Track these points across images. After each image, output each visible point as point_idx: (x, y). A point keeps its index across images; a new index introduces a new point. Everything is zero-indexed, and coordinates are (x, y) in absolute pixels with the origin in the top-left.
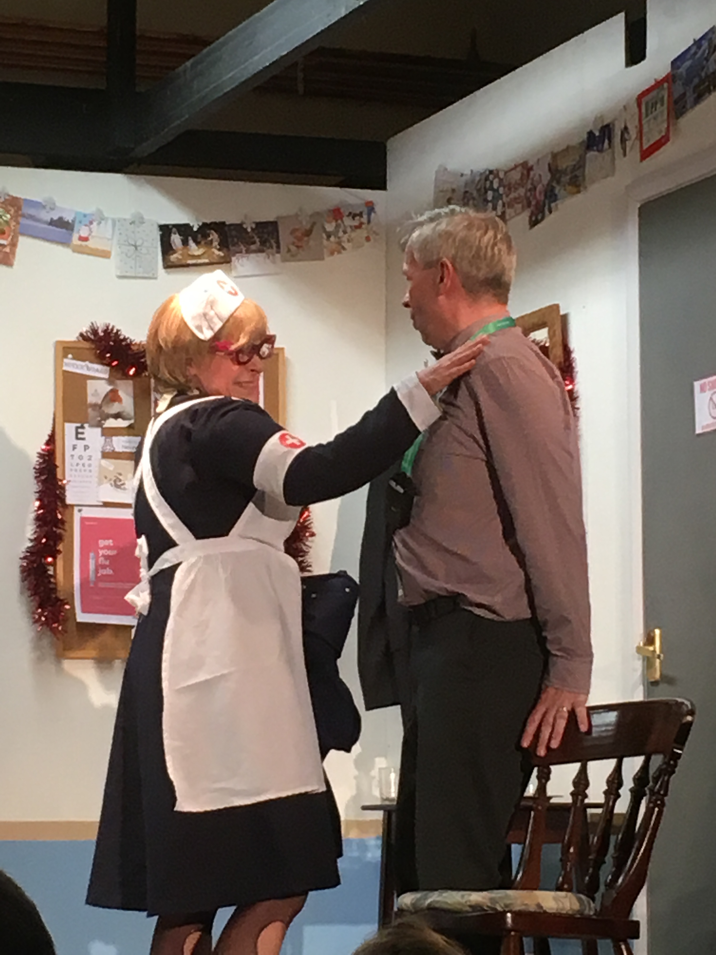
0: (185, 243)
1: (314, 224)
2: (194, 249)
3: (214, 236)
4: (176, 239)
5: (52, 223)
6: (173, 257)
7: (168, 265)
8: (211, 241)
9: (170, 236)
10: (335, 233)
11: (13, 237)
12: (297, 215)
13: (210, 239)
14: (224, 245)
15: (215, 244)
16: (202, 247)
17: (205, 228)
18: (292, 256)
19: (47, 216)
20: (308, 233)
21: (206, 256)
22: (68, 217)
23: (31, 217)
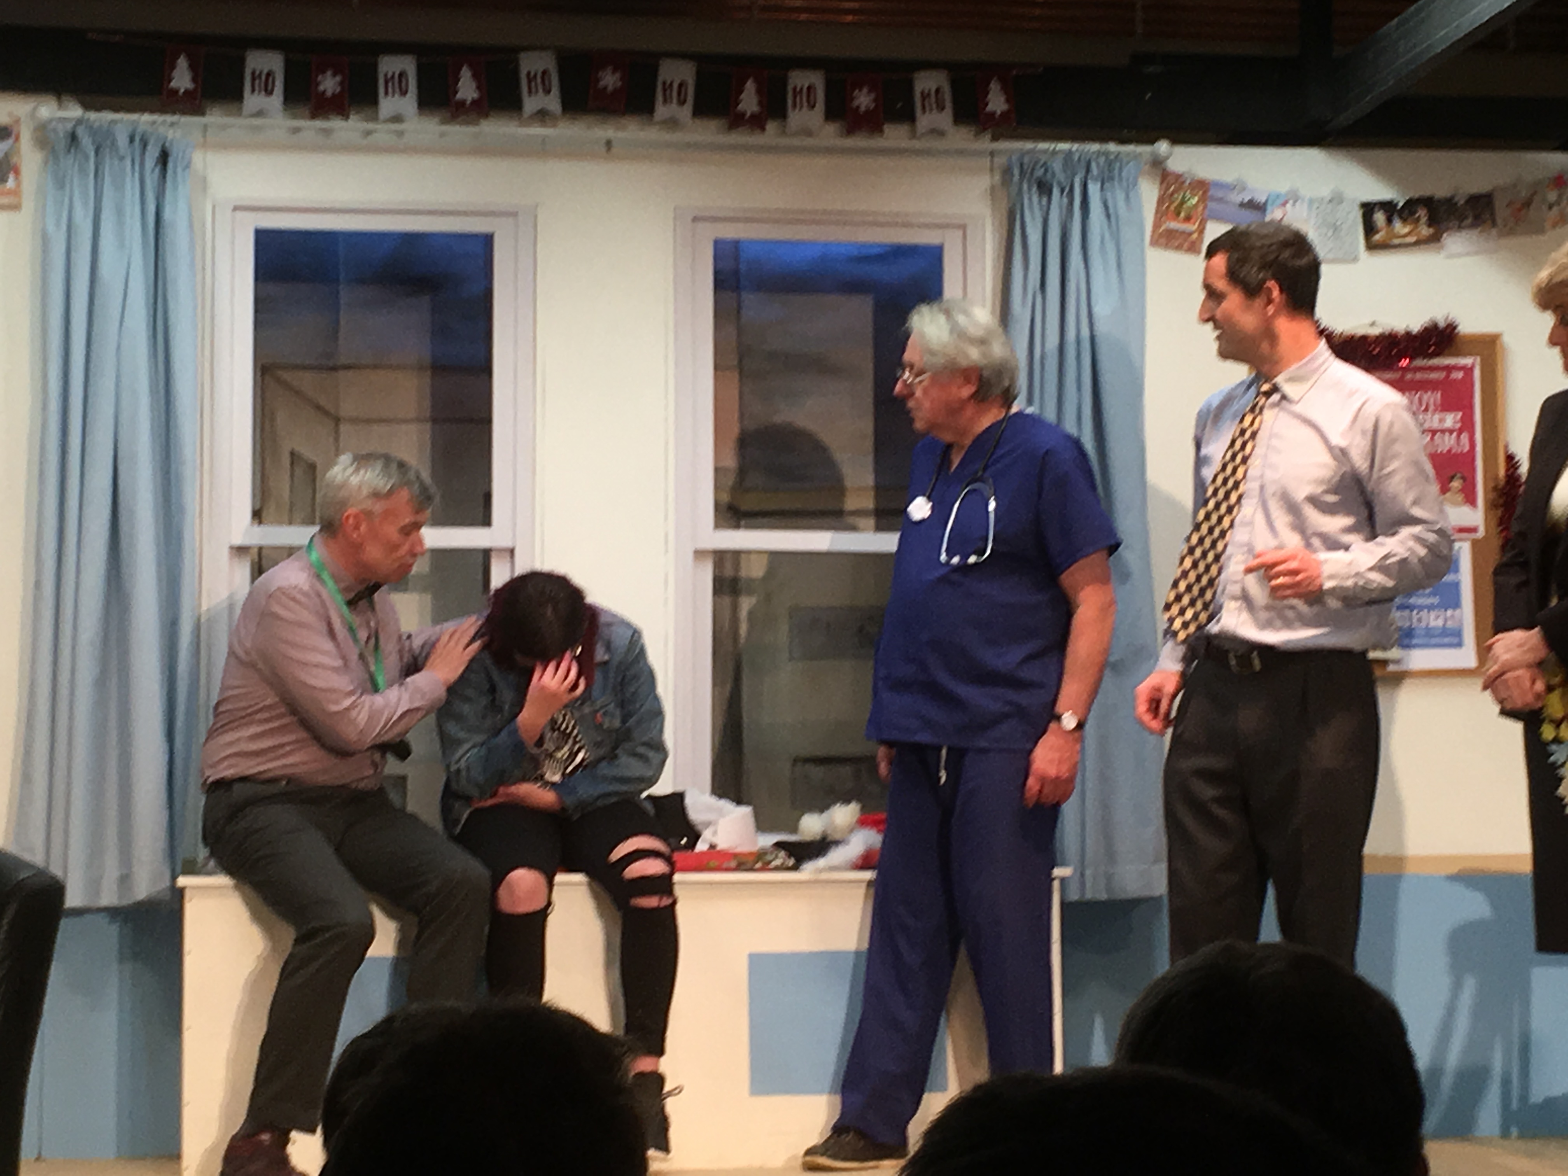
0: (1389, 221)
1: (1535, 193)
2: (1399, 227)
3: (1422, 213)
4: (1380, 218)
5: (1242, 205)
6: (1377, 237)
7: (1371, 247)
8: (1418, 219)
9: (1372, 214)
10: (1558, 203)
11: (1201, 220)
12: (1515, 186)
13: (1417, 215)
14: (1431, 222)
15: (1424, 220)
16: (1408, 224)
17: (1411, 205)
18: (1510, 231)
19: (1237, 198)
20: (1527, 204)
21: (1413, 234)
22: (1261, 198)
23: (1220, 200)
